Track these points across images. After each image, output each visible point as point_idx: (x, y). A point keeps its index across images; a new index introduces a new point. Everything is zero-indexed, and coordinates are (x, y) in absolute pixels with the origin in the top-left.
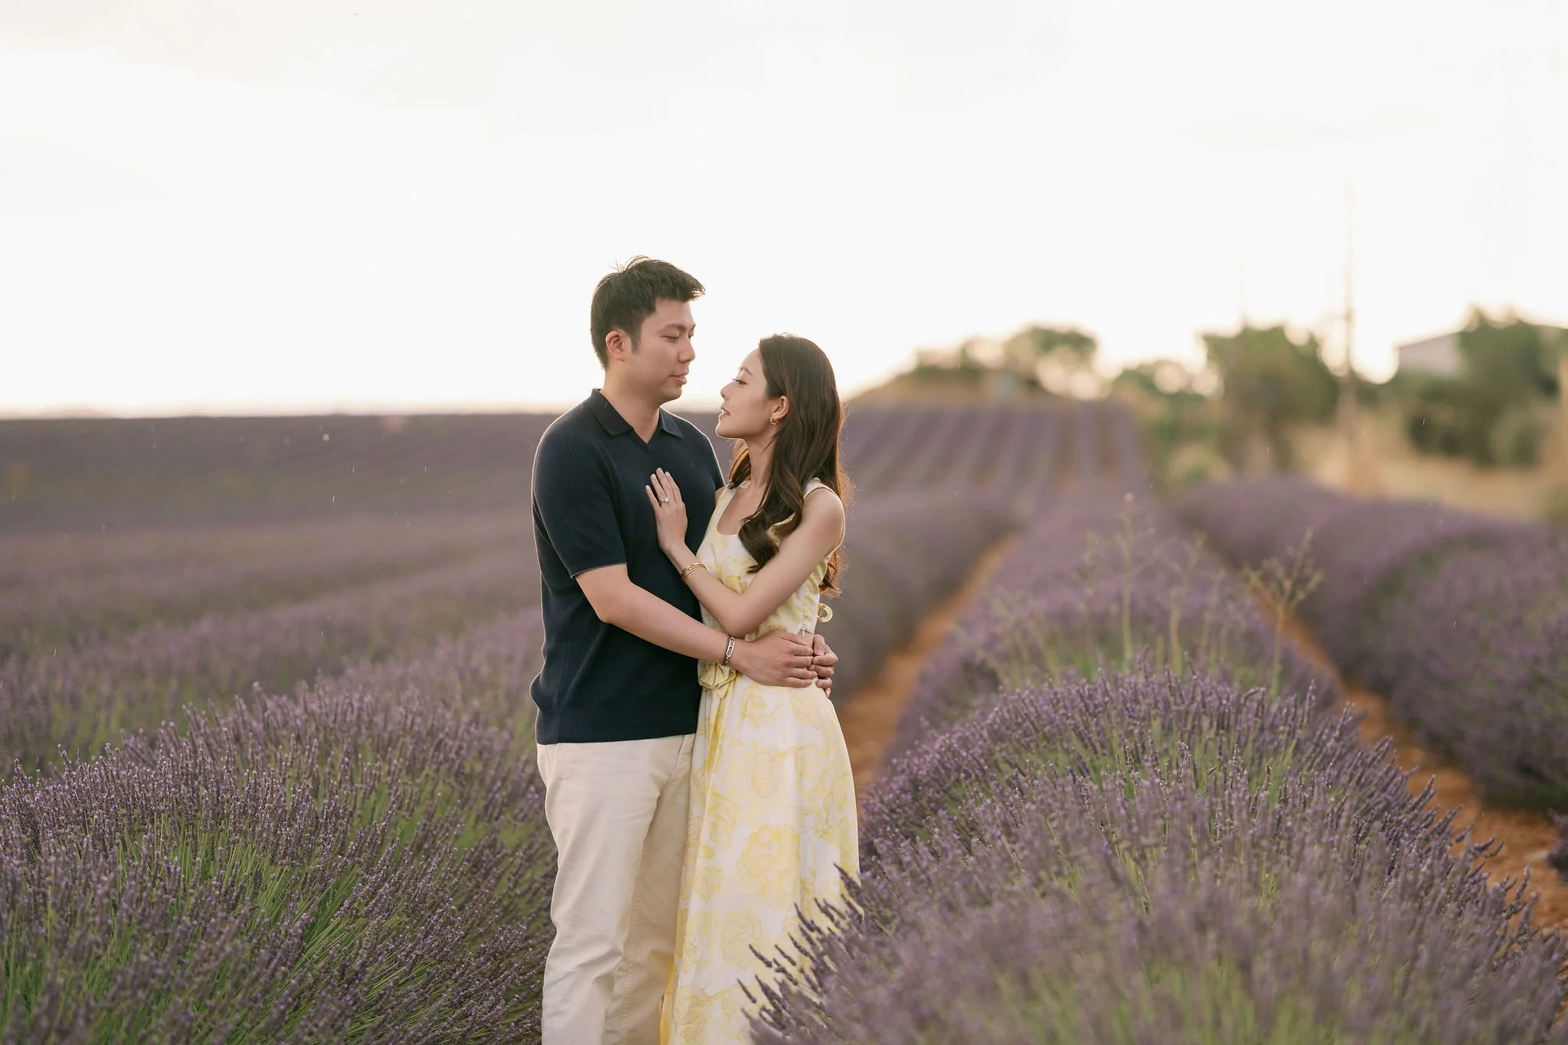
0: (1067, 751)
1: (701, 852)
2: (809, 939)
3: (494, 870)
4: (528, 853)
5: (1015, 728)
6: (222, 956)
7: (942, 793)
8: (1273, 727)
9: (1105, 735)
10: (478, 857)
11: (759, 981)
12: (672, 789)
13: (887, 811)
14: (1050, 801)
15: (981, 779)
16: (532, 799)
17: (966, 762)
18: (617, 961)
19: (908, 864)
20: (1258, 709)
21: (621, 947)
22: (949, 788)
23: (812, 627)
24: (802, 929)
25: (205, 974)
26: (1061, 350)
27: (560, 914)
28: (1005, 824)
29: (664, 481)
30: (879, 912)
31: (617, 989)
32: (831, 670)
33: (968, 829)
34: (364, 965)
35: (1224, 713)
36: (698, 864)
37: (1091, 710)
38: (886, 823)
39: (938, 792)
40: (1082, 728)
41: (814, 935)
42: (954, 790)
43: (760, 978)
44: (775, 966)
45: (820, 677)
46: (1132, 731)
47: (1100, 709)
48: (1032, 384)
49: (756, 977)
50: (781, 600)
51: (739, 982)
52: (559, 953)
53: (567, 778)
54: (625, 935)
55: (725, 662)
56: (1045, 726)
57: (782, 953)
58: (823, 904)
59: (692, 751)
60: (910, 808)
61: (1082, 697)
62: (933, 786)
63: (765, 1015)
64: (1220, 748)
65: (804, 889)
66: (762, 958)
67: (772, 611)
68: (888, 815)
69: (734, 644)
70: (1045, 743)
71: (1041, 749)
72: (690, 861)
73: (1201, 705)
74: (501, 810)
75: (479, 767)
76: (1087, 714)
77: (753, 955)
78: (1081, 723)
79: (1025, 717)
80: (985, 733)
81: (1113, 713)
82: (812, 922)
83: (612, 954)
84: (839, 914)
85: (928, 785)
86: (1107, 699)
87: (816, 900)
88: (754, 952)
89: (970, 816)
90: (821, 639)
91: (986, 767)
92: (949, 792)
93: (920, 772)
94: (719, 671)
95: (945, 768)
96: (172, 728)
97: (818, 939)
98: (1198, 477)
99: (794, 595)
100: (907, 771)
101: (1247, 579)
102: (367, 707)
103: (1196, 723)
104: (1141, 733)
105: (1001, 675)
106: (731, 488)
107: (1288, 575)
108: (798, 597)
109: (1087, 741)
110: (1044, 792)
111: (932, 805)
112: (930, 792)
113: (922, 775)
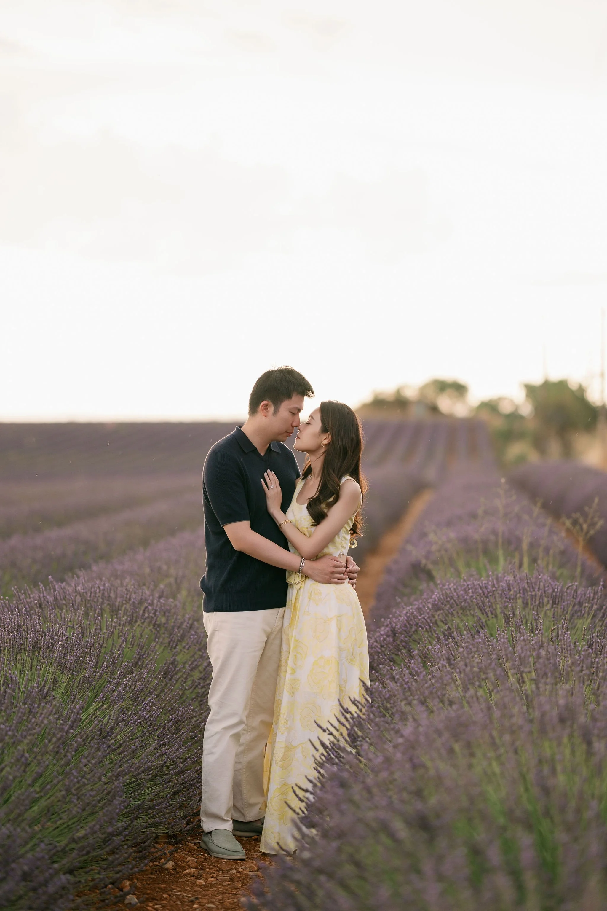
0: (473, 616)
1: (289, 671)
2: (346, 718)
3: (175, 676)
4: (191, 666)
5: (446, 603)
6: (43, 725)
7: (408, 638)
8: (580, 604)
9: (492, 607)
10: (166, 669)
11: (320, 740)
12: (272, 637)
13: (379, 647)
14: (471, 647)
15: (429, 630)
16: (193, 638)
17: (420, 621)
18: (243, 726)
19: (398, 679)
20: (574, 594)
21: (244, 719)
22: (412, 635)
23: (345, 552)
24: (342, 713)
25: (33, 735)
26: (449, 391)
27: (213, 701)
28: (448, 659)
29: (271, 477)
30: (383, 704)
31: (242, 740)
32: (356, 575)
33: (423, 657)
34: (112, 728)
35: (556, 595)
36: (287, 677)
37: (486, 595)
38: (379, 653)
39: (406, 637)
40: (480, 604)
41: (348, 716)
42: (414, 636)
43: (320, 738)
44: (327, 732)
45: (350, 579)
46: (507, 606)
47: (491, 594)
48: (434, 409)
49: (318, 738)
50: (330, 540)
51: (310, 740)
52: (212, 722)
53: (219, 630)
54: (247, 712)
55: (300, 571)
56: (462, 602)
57: (332, 725)
58: (353, 699)
59: (283, 616)
60: (392, 645)
61: (481, 587)
62: (404, 634)
63: (322, 757)
64: (554, 615)
65: (341, 690)
66: (321, 727)
67: (326, 546)
68: (380, 649)
69: (304, 562)
70: (461, 612)
71: (460, 614)
72: (282, 674)
73: (543, 592)
74: (177, 643)
75: (163, 620)
76: (484, 596)
77: (316, 725)
78: (480, 601)
79: (451, 598)
80: (430, 606)
81: (497, 595)
82: (347, 709)
83: (241, 722)
84: (362, 705)
85: (401, 633)
86: (494, 589)
87: (349, 697)
88: (317, 724)
89: (424, 650)
90: (351, 559)
91: (431, 624)
92: (412, 637)
93: (397, 627)
94: (297, 575)
95: (409, 624)
96: (7, 600)
97: (351, 718)
98: (521, 459)
99: (336, 537)
100: (390, 626)
101: (564, 524)
102: (107, 589)
103: (541, 600)
104: (512, 606)
105: (435, 573)
106: (303, 479)
107: (585, 521)
108: (339, 537)
109: (483, 611)
110: (468, 642)
111: (404, 644)
112: (402, 637)
113: (398, 628)
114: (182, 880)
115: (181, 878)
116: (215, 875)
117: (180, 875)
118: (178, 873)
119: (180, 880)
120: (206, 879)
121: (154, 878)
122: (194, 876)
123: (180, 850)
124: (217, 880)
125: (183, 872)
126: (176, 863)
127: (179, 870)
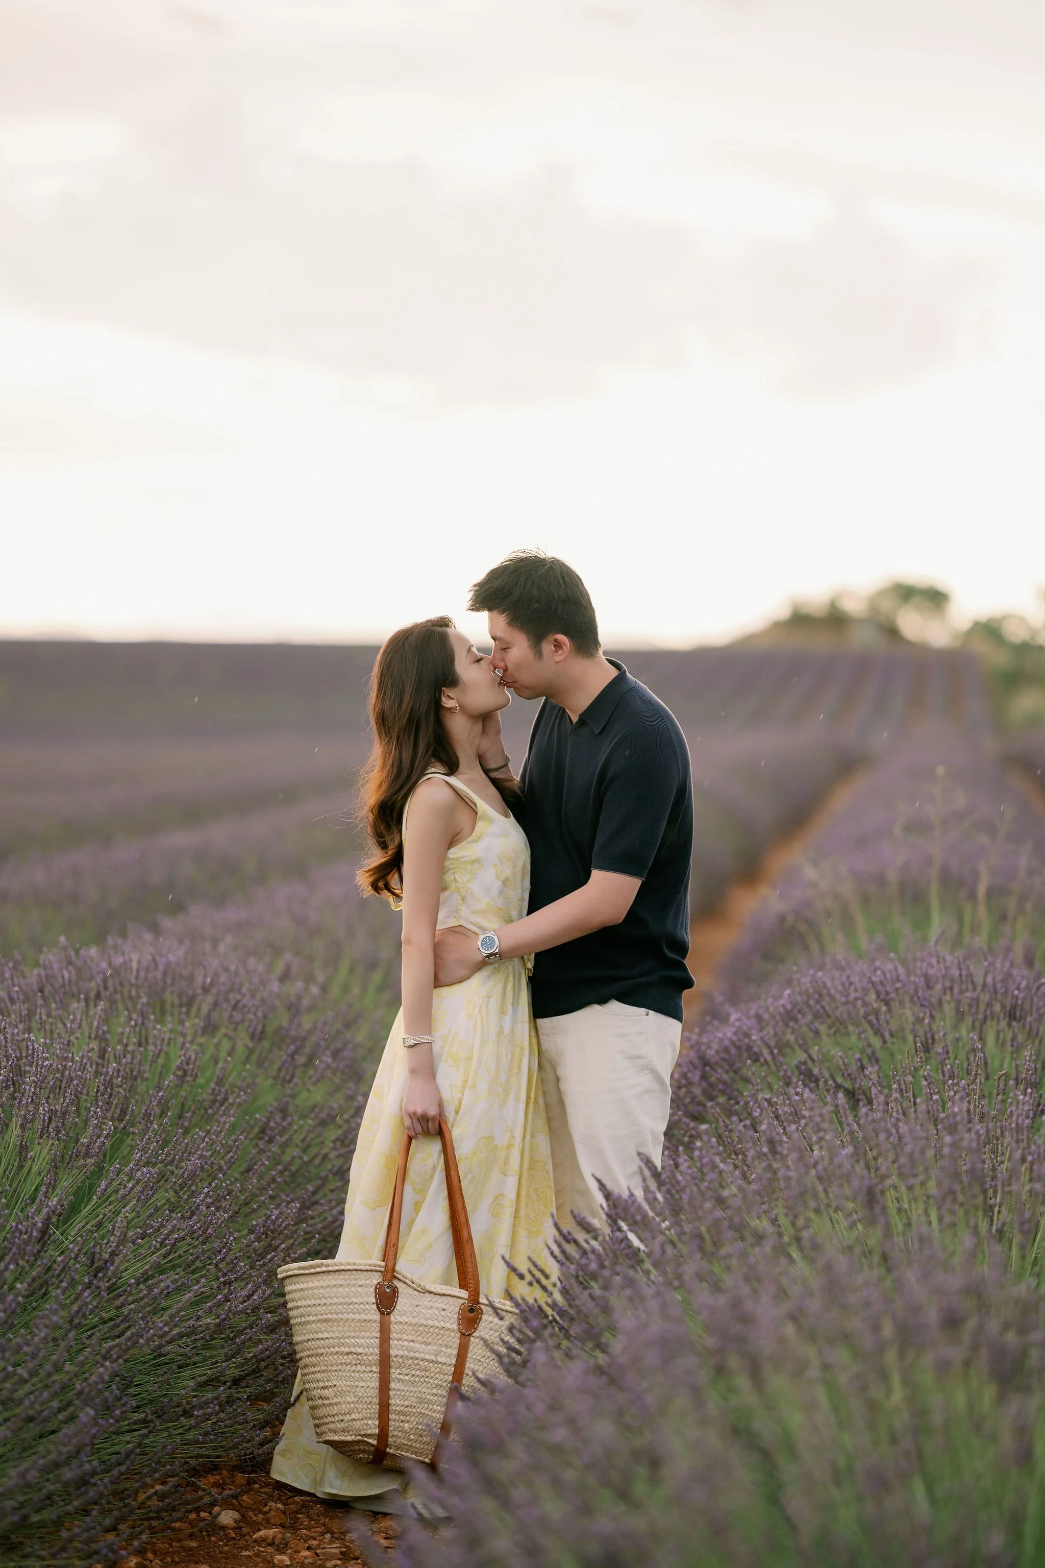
24: (558, 1240)
26: (919, 603)
37: (882, 997)
46: (922, 1020)
48: (892, 632)
49: (508, 1287)
56: (836, 1009)
57: (536, 1265)
61: (872, 983)
66: (515, 1271)
79: (816, 1000)
82: (569, 1234)
86: (898, 985)
88: (506, 1262)
109: (876, 1029)
111: (721, 1086)
114: (248, 1553)
115: (246, 1548)
116: (315, 1543)
117: (247, 1541)
118: (243, 1536)
119: (244, 1553)
120: (295, 1552)
121: (191, 1549)
122: (272, 1544)
123: (257, 1486)
124: (317, 1555)
125: (254, 1533)
126: (243, 1516)
127: (246, 1530)
